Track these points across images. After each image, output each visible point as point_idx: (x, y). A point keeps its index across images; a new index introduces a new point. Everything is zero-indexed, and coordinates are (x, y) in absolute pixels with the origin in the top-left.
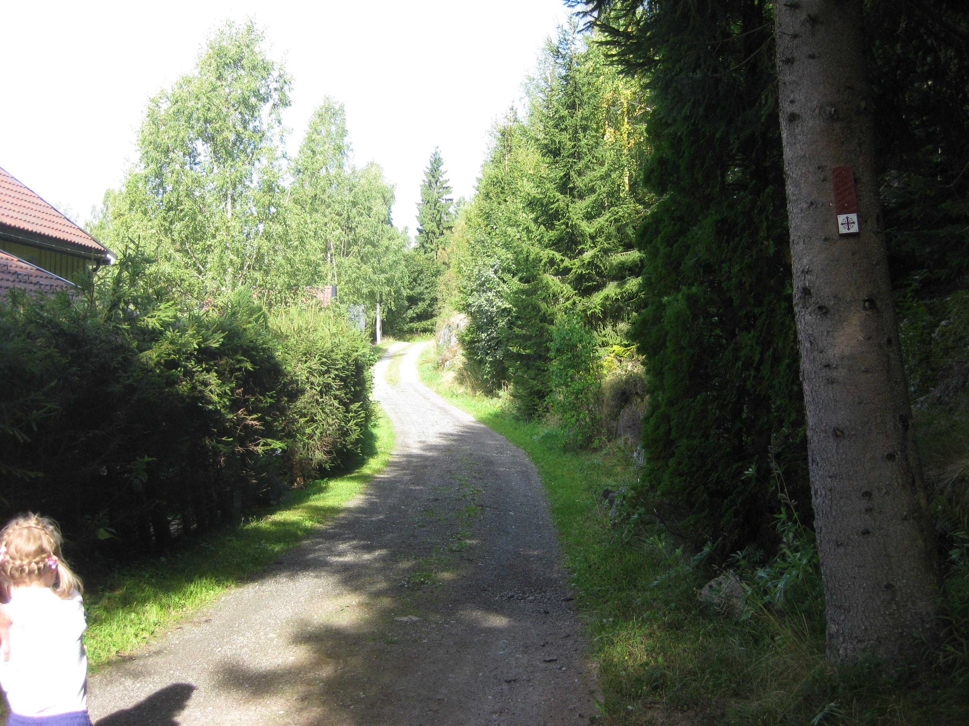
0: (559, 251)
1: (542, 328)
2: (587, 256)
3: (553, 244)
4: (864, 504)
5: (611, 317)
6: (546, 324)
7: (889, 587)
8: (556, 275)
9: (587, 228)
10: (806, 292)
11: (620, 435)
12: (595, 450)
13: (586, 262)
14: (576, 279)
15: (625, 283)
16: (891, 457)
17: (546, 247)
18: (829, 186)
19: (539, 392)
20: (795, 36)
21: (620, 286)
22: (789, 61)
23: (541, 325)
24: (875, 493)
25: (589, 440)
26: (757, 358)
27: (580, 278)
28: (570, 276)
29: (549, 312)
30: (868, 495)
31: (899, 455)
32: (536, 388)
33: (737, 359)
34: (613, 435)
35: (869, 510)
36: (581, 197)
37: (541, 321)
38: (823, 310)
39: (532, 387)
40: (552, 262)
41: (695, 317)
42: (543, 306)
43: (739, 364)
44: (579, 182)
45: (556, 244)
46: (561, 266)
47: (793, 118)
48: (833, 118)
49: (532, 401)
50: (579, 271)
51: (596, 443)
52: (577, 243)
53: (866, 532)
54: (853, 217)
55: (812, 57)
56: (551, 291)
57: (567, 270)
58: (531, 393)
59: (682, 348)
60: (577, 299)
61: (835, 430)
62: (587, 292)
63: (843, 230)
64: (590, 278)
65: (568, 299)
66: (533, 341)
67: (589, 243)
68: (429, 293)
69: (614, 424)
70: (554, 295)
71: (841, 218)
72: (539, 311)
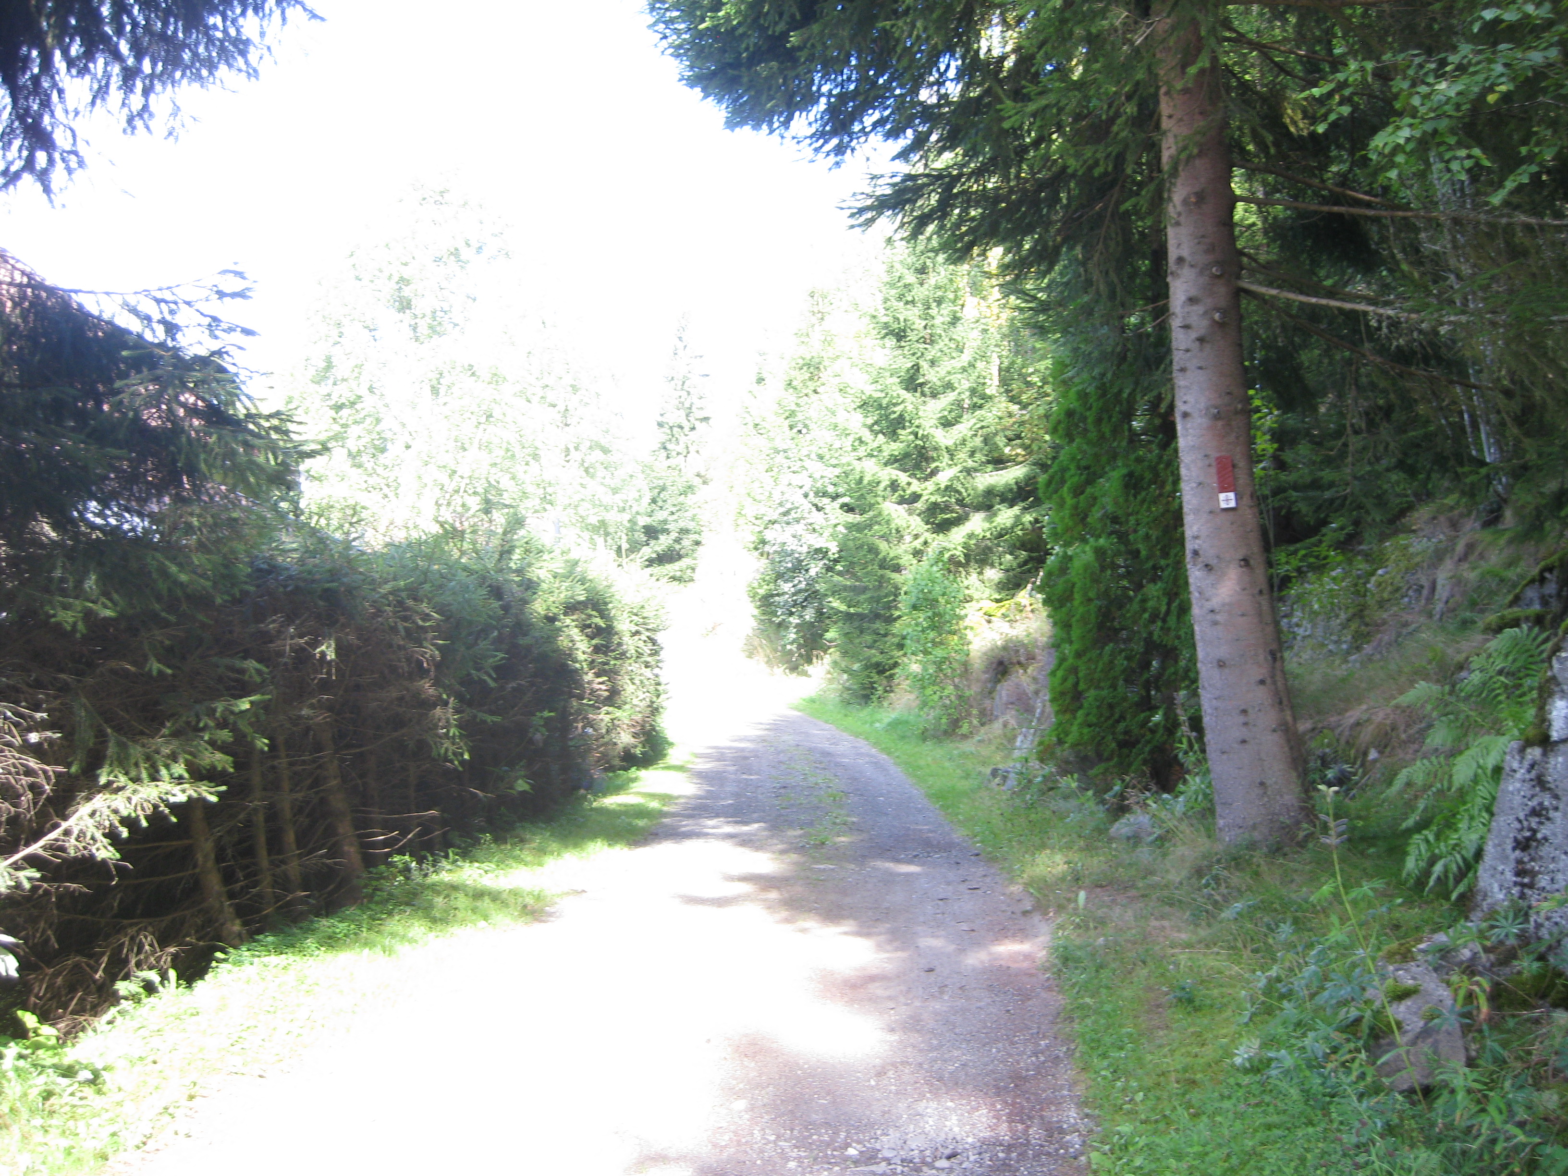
0: (905, 471)
1: (882, 576)
2: (943, 478)
3: (896, 461)
4: (1242, 719)
5: (977, 561)
6: (888, 572)
7: (1262, 784)
8: (900, 503)
9: (944, 438)
10: (1196, 553)
11: (997, 717)
12: (965, 737)
13: (943, 486)
14: (928, 509)
15: (995, 515)
16: (1262, 682)
17: (886, 464)
18: (1213, 470)
19: (877, 665)
20: (1187, 351)
21: (989, 519)
22: (1183, 370)
23: (880, 572)
24: (1250, 711)
25: (955, 723)
26: (1163, 609)
27: (933, 509)
28: (920, 505)
29: (892, 555)
30: (1244, 712)
31: (1269, 681)
32: (874, 660)
33: (1144, 610)
34: (986, 717)
35: (1245, 724)
36: (934, 395)
37: (882, 566)
38: (1208, 567)
39: (868, 659)
40: (894, 486)
41: (1103, 569)
42: (883, 546)
43: (1146, 616)
44: (931, 376)
45: (897, 461)
46: (908, 492)
47: (1185, 415)
48: (1217, 417)
49: (869, 677)
50: (933, 499)
51: (965, 728)
52: (928, 460)
53: (1244, 742)
54: (1231, 495)
55: (1200, 368)
56: (893, 526)
57: (916, 497)
58: (866, 667)
59: (1090, 600)
60: (929, 536)
61: (1219, 661)
62: (943, 527)
63: (1223, 505)
64: (947, 508)
65: (916, 537)
66: (868, 595)
67: (946, 458)
68: (676, 521)
69: (987, 703)
70: (898, 531)
71: (1222, 496)
72: (877, 553)
